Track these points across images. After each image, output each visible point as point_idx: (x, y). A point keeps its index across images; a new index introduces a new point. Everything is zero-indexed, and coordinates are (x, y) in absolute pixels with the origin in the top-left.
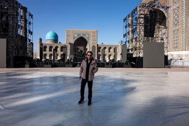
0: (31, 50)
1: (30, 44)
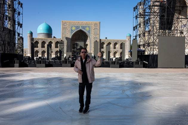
0: (20, 46)
1: (20, 39)
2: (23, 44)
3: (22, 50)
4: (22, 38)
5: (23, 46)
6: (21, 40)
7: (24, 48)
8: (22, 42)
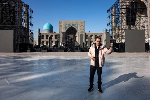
2: (33, 37)
3: (33, 41)
4: (33, 33)
5: (33, 39)
6: (32, 34)
7: (34, 40)
8: (32, 36)
